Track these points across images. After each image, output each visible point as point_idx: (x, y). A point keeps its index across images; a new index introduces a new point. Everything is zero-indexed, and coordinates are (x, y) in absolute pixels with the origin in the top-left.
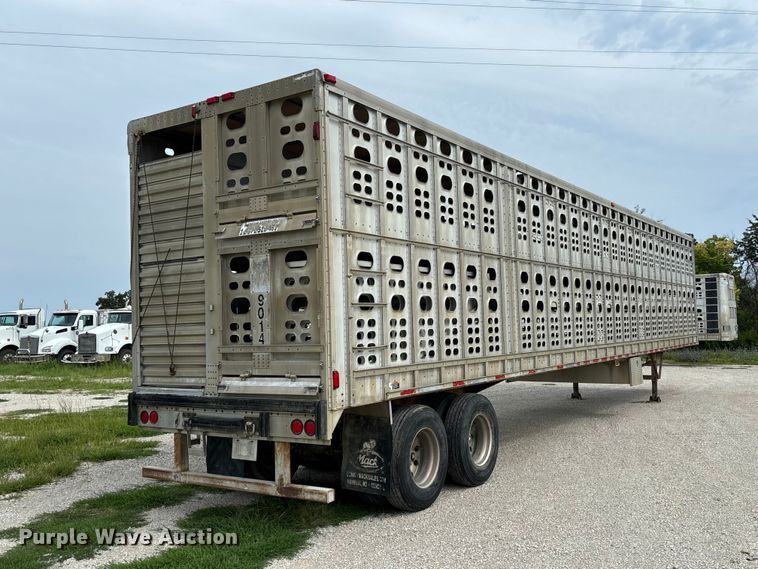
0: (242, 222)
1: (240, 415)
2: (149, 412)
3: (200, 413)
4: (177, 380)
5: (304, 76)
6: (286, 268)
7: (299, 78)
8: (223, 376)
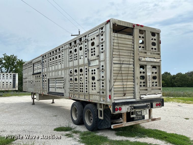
0: (146, 57)
2: (118, 108)
3: (135, 105)
6: (152, 70)
8: (140, 95)
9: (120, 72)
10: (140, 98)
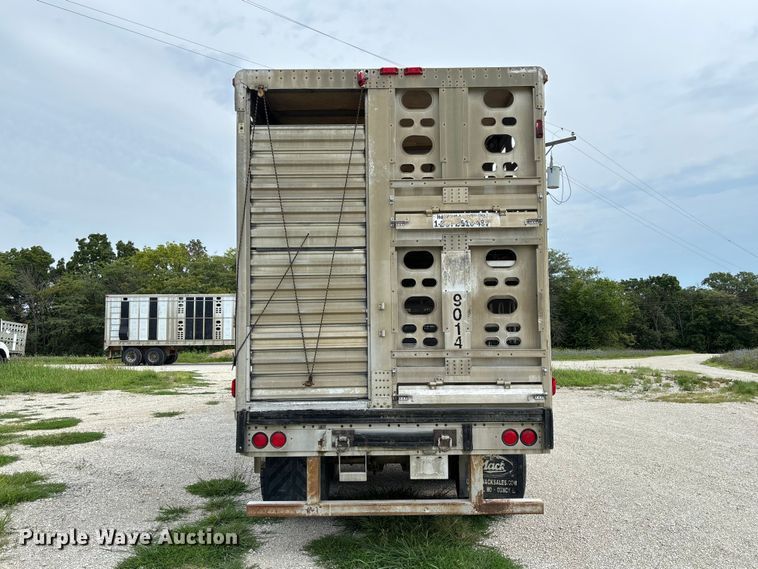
0: (434, 213)
1: (428, 428)
2: (269, 434)
3: (361, 429)
4: (313, 391)
5: (523, 71)
6: (485, 268)
7: (517, 72)
8: (399, 384)
9: (287, 285)
10: (396, 399)
